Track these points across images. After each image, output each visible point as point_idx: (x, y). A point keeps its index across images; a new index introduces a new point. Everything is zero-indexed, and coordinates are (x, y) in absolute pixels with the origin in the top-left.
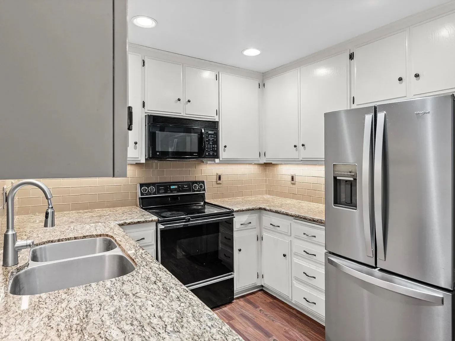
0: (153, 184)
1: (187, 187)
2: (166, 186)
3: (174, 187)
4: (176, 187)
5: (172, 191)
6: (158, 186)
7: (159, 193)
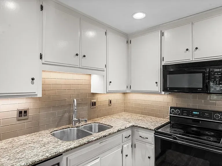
0: (179, 108)
1: (207, 115)
2: (189, 111)
3: (196, 113)
4: (198, 113)
5: (193, 115)
6: (183, 111)
7: (182, 115)
